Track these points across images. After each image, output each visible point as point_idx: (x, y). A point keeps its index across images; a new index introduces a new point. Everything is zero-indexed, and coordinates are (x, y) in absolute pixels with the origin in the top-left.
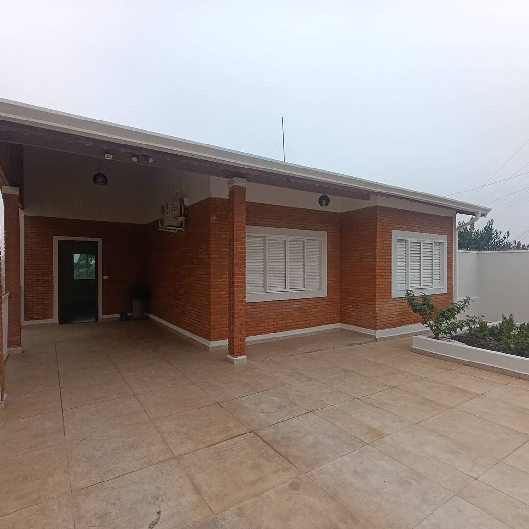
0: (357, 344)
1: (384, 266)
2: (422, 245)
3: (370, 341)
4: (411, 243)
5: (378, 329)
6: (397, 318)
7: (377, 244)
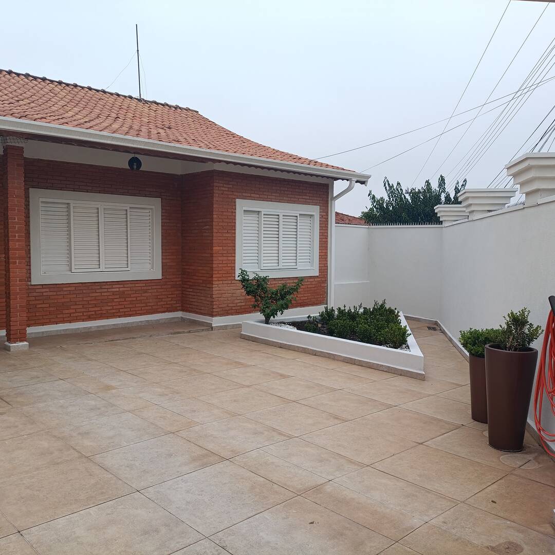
0: (184, 332)
1: (224, 242)
2: (281, 217)
3: (203, 330)
4: (264, 214)
5: (216, 316)
6: (244, 304)
7: (215, 216)
